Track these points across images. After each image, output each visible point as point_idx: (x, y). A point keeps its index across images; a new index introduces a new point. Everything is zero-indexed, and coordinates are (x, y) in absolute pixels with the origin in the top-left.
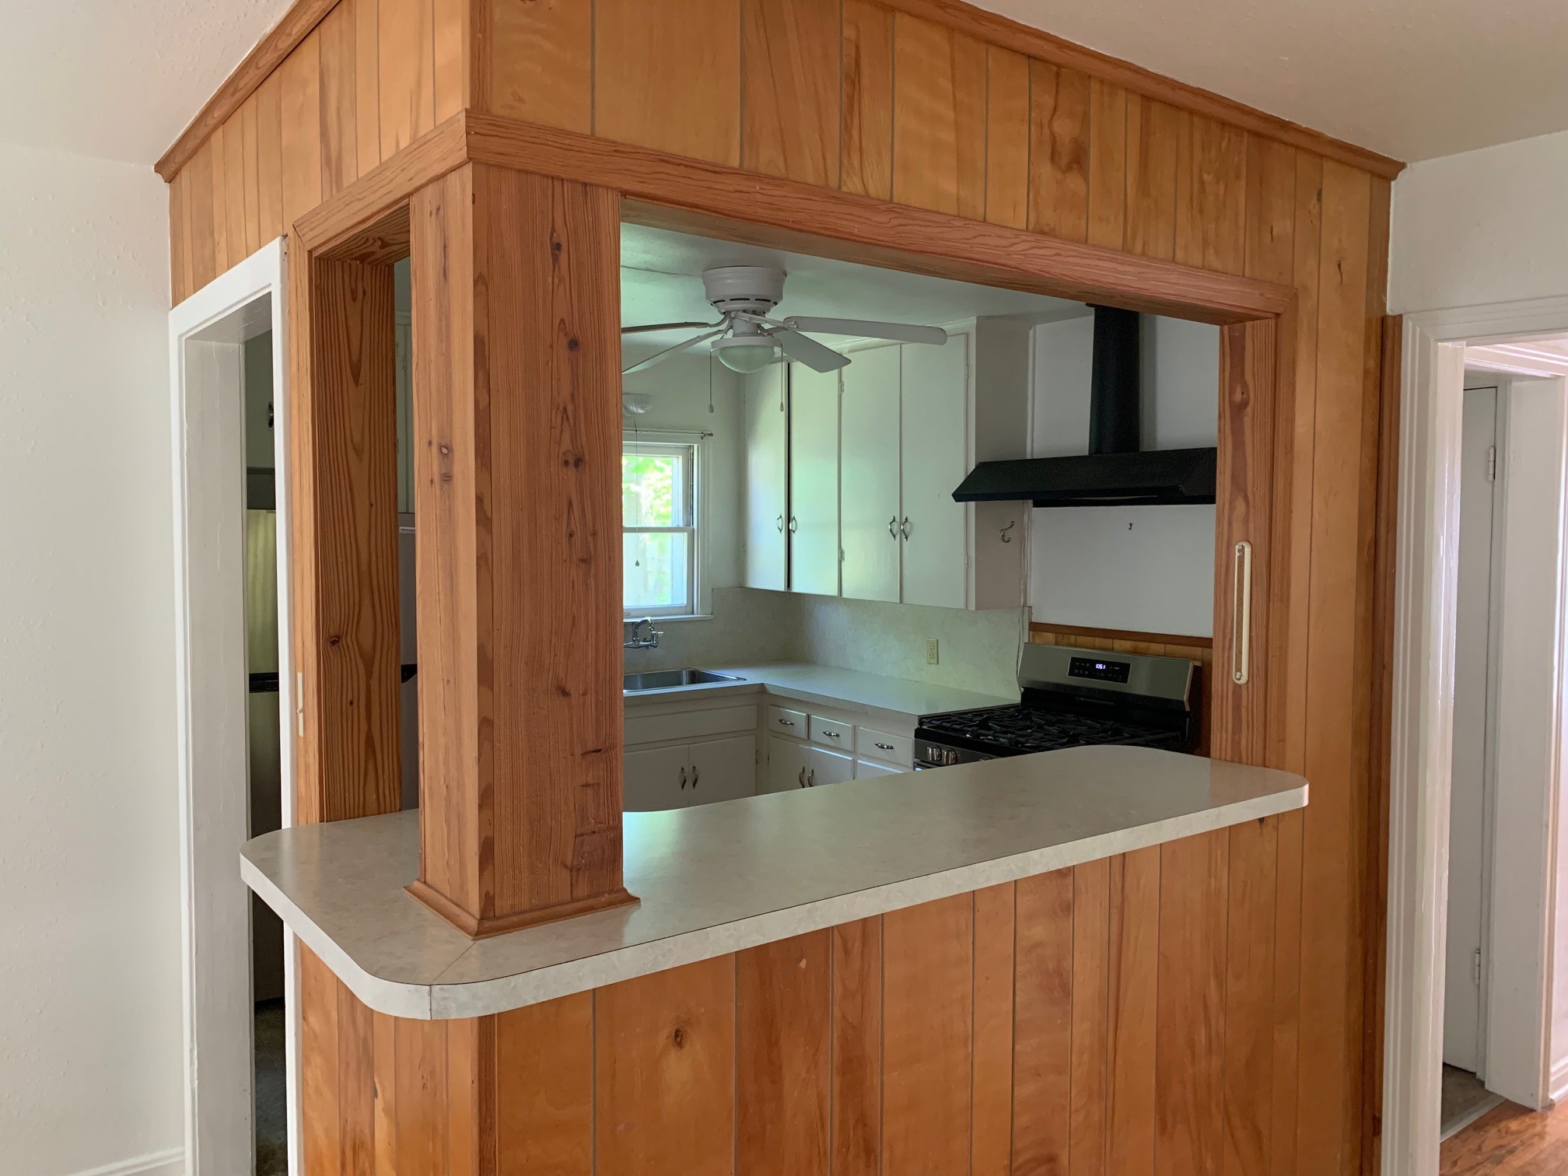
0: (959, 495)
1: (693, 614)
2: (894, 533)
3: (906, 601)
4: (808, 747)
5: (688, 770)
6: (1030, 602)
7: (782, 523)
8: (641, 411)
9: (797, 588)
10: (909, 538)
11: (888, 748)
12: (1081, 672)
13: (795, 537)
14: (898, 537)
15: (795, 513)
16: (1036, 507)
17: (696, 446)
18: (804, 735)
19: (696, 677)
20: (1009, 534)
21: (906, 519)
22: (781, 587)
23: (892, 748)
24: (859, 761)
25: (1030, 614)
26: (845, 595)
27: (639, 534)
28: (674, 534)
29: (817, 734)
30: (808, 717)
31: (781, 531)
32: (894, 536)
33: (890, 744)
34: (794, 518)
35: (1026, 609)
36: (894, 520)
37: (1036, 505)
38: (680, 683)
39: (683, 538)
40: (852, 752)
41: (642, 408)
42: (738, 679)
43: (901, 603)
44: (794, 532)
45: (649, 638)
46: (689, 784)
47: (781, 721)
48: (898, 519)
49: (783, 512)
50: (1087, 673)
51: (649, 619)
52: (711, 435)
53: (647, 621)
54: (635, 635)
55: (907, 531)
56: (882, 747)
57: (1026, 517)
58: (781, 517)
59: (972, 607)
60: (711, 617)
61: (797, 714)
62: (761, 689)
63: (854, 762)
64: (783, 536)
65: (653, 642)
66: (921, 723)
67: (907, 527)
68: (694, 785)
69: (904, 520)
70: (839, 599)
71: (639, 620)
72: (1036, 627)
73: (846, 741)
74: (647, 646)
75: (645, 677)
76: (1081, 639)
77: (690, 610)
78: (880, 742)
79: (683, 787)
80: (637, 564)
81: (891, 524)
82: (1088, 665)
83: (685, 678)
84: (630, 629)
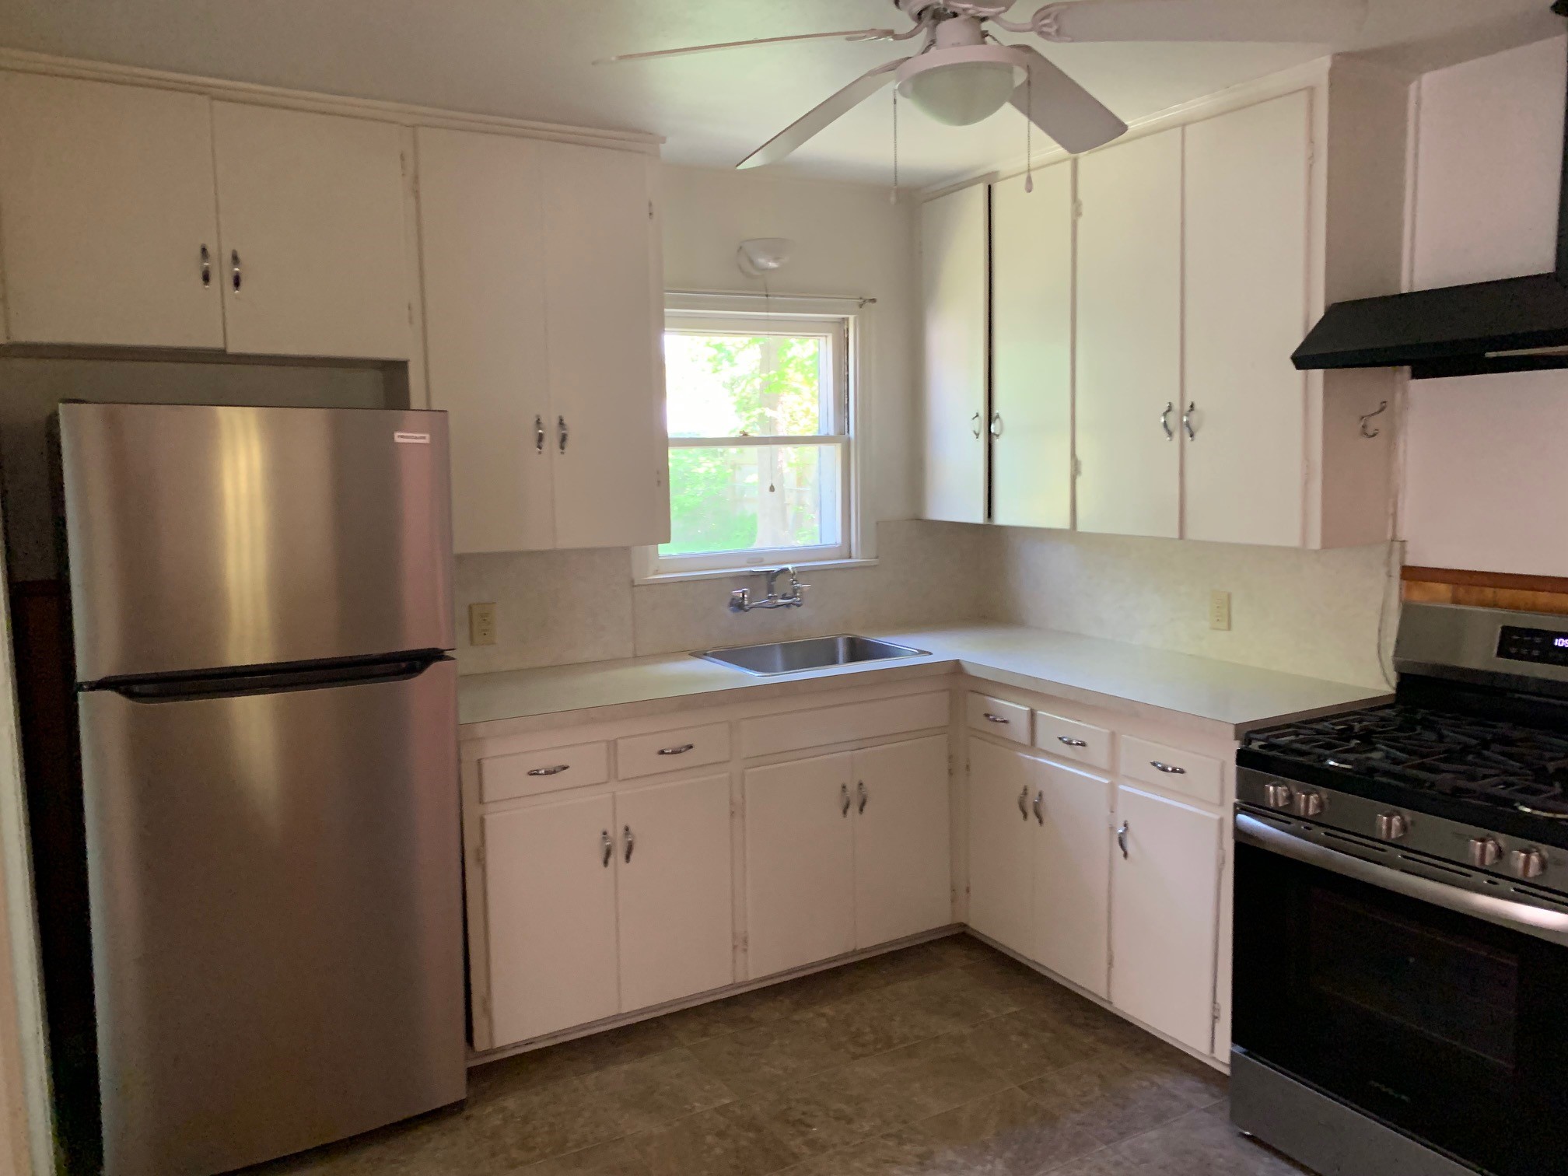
0: (1302, 360)
1: (850, 558)
2: (1171, 426)
3: (1191, 534)
4: (1032, 758)
5: (852, 787)
6: (1403, 534)
7: (980, 424)
8: (772, 265)
9: (1001, 518)
10: (1197, 436)
11: (1174, 770)
12: (1524, 652)
13: (998, 444)
14: (1177, 435)
15: (998, 409)
16: (1418, 378)
17: (851, 318)
18: (1025, 738)
19: (859, 650)
20: (1374, 424)
21: (1192, 406)
22: (978, 517)
23: (1182, 772)
24: (1122, 787)
25: (1403, 552)
26: (1081, 528)
27: (774, 447)
28: (823, 446)
29: (1046, 738)
30: (1033, 714)
31: (977, 435)
32: (1170, 434)
33: (1178, 766)
34: (998, 417)
35: (1397, 545)
36: (1170, 409)
37: (1416, 375)
38: (834, 661)
39: (834, 451)
40: (1111, 771)
41: (776, 259)
42: (922, 652)
43: (1182, 536)
44: (998, 436)
45: (789, 593)
46: (854, 808)
47: (987, 715)
48: (1176, 406)
49: (981, 407)
50: (1536, 653)
51: (790, 567)
52: (873, 300)
53: (787, 570)
54: (771, 590)
55: (1193, 424)
56: (1164, 769)
57: (1398, 396)
58: (977, 416)
59: (1315, 543)
60: (874, 562)
61: (1014, 709)
62: (956, 669)
63: (1112, 788)
64: (981, 444)
65: (794, 597)
66: (1248, 740)
67: (1194, 416)
68: (861, 810)
69: (1187, 407)
70: (1071, 534)
71: (776, 569)
72: (1411, 574)
73: (1098, 752)
74: (788, 605)
75: (787, 648)
76: (1506, 595)
77: (845, 552)
78: (1163, 760)
79: (845, 812)
80: (772, 489)
81: (1165, 414)
82: (1538, 640)
83: (842, 649)
84: (764, 581)
